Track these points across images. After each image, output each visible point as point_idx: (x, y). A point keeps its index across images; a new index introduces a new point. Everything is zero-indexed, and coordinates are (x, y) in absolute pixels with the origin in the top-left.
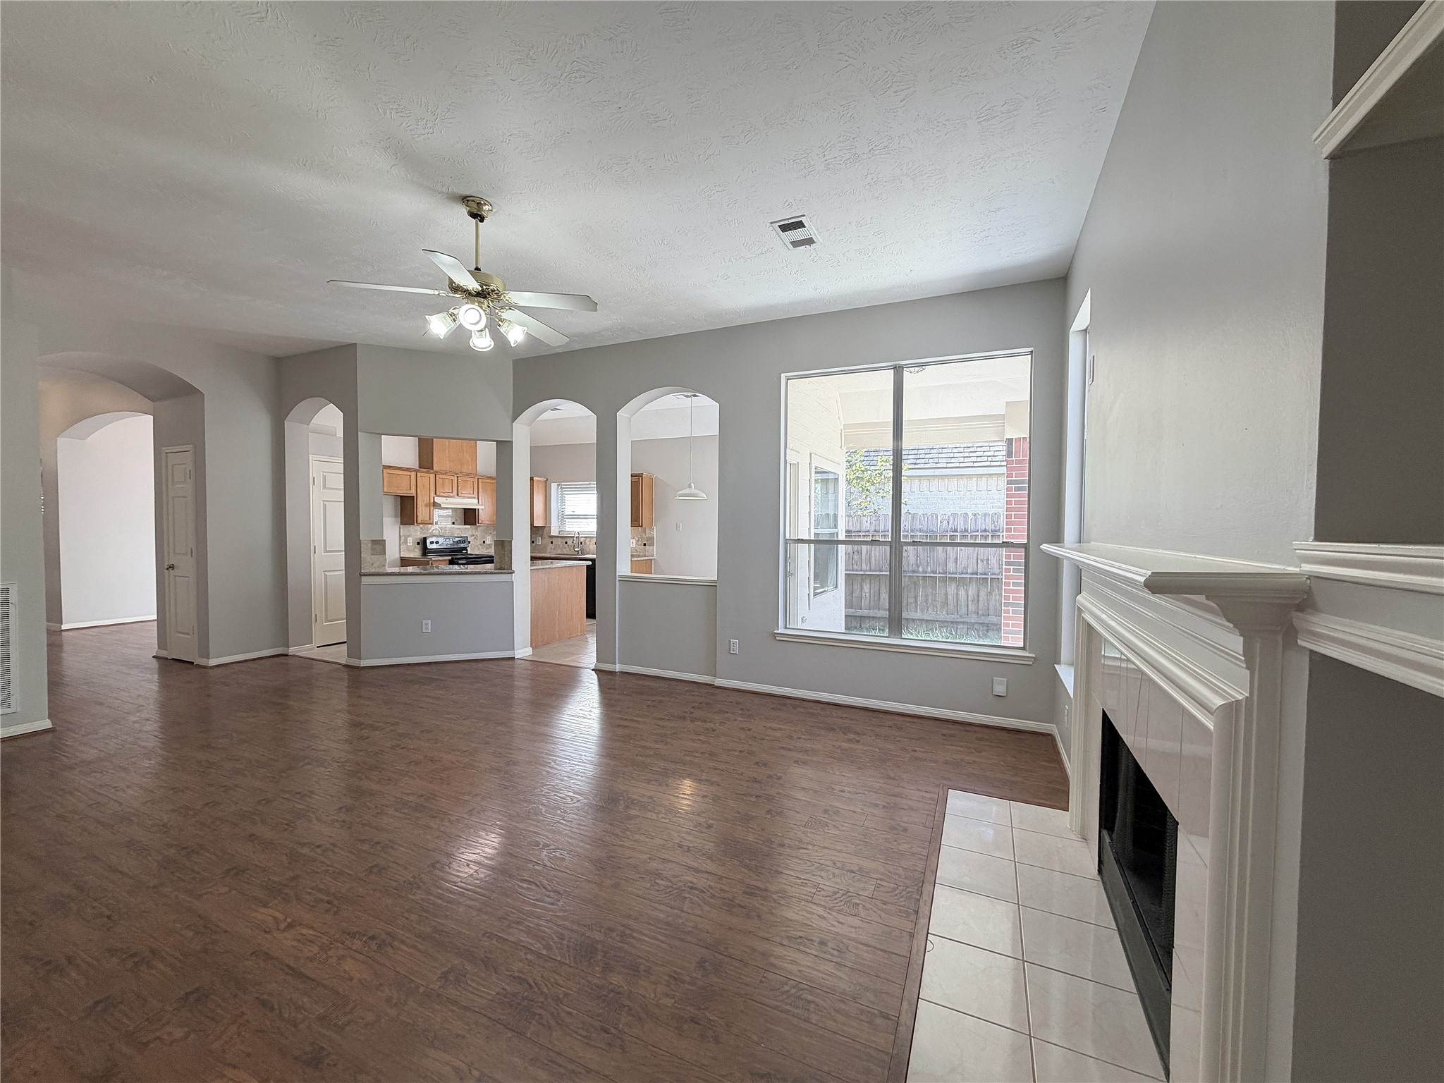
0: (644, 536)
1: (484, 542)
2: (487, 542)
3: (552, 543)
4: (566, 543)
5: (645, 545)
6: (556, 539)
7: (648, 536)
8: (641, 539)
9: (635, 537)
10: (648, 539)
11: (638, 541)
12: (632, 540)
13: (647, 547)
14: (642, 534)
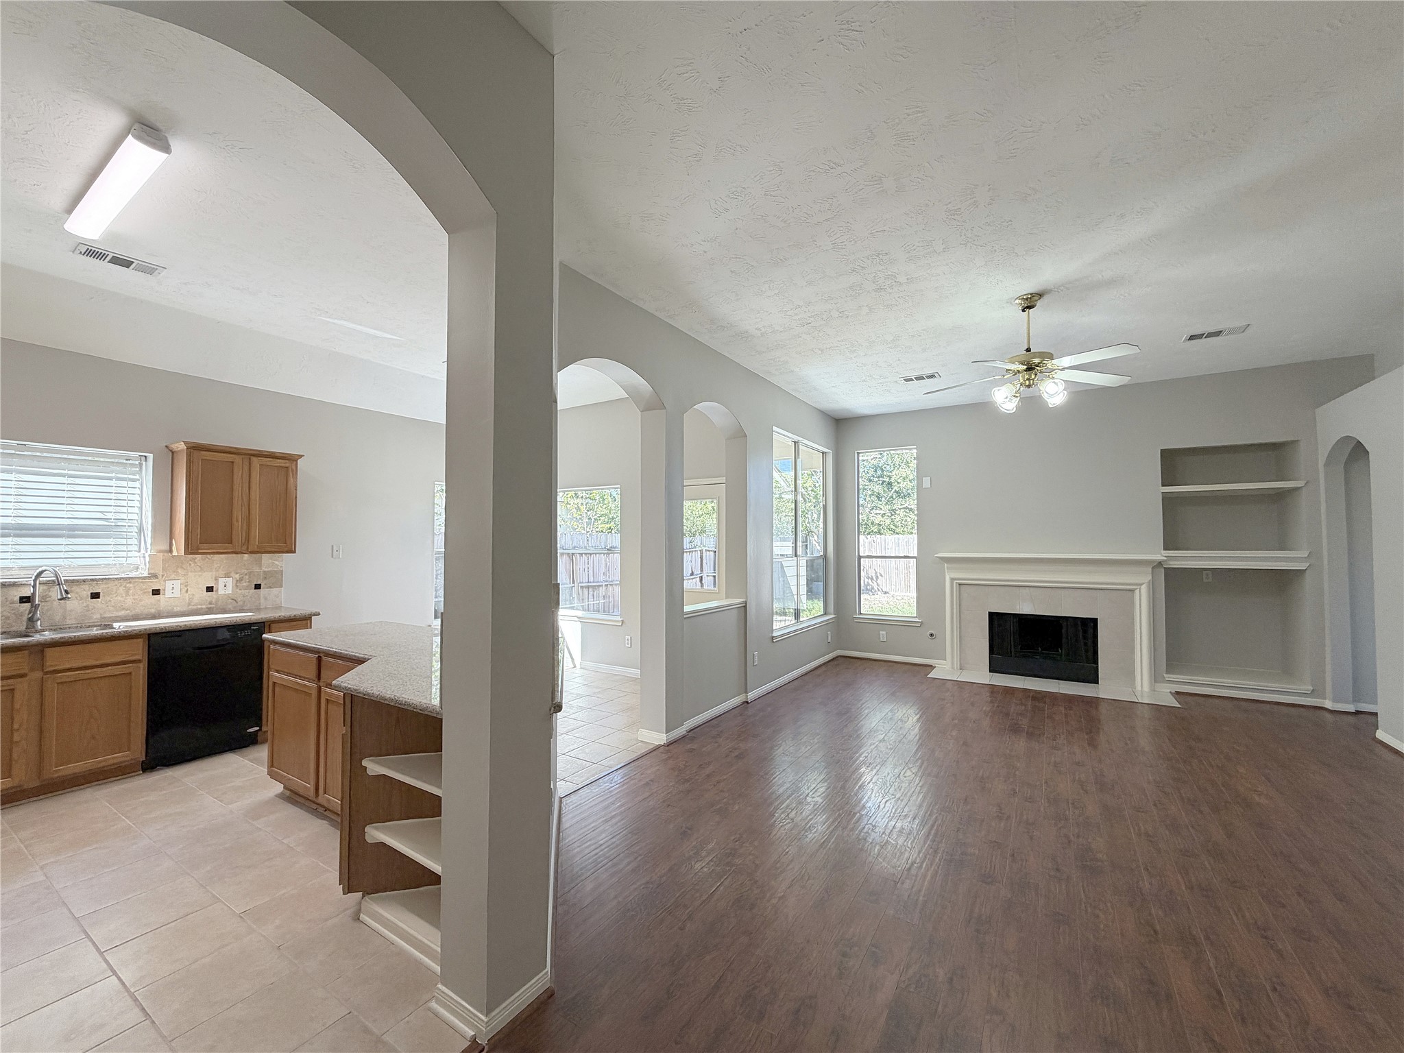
0: (256, 569)
5: (258, 587)
7: (266, 570)
8: (247, 577)
9: (233, 574)
10: (267, 575)
11: (241, 580)
12: (222, 581)
13: (262, 591)
14: (253, 567)
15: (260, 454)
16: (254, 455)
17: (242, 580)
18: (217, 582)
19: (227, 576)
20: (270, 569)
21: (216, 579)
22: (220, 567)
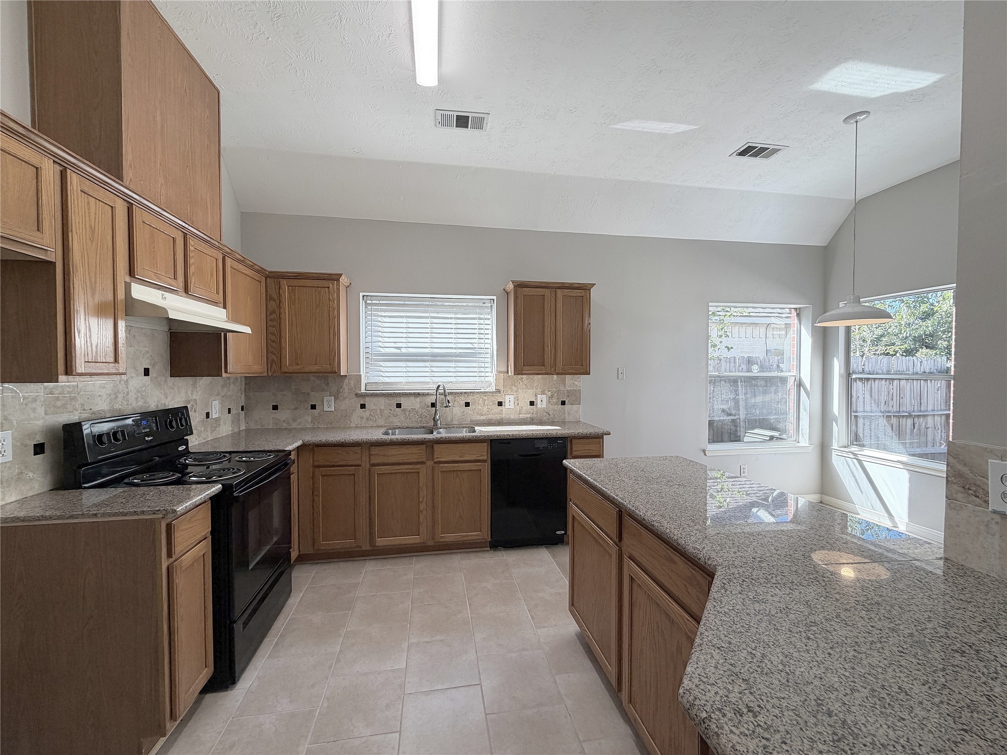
0: (562, 388)
1: (208, 415)
2: (214, 415)
3: (363, 406)
4: (399, 406)
5: (563, 403)
6: (375, 400)
7: (569, 389)
8: (556, 395)
9: (546, 392)
10: (570, 393)
11: (551, 397)
12: (539, 397)
13: (567, 407)
14: (560, 387)
15: (563, 286)
16: (559, 288)
18: (536, 399)
19: (543, 393)
20: (571, 388)
21: (536, 396)
22: (538, 385)
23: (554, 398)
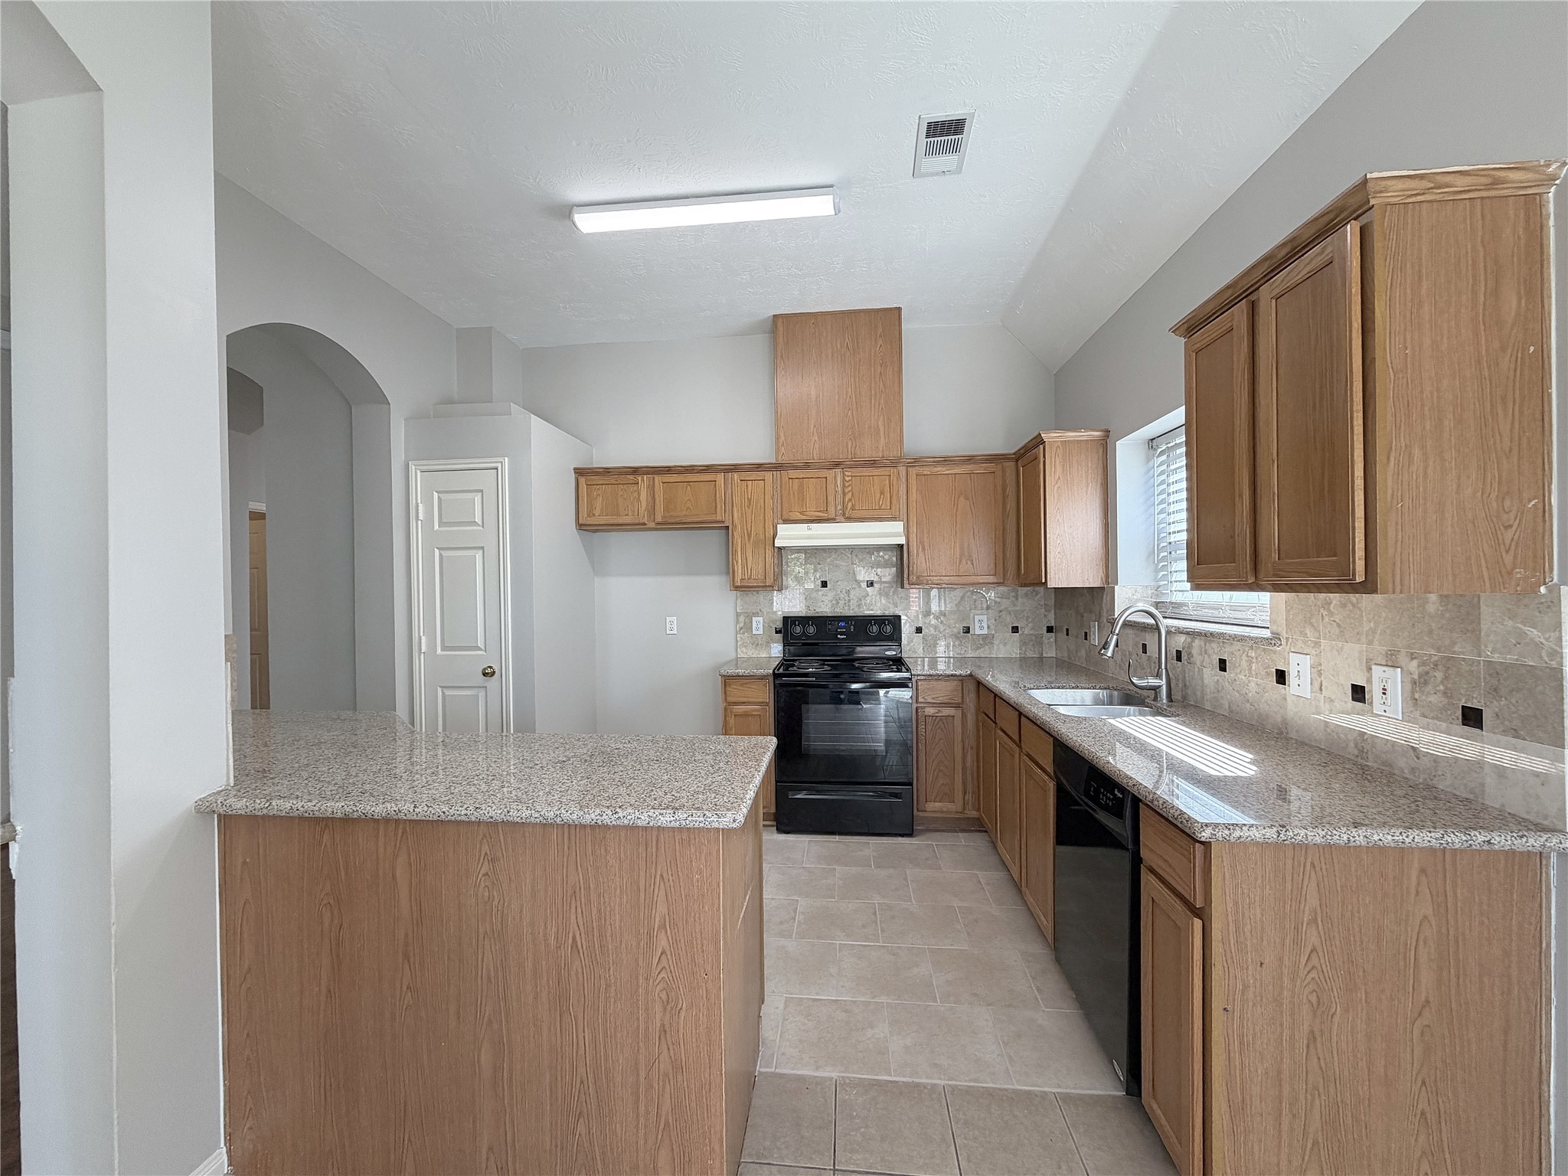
0: (1464, 650)
1: (967, 630)
2: (977, 630)
5: (1473, 719)
6: (1125, 633)
7: (1496, 658)
8: (1439, 675)
9: (1403, 658)
10: (1498, 677)
11: (1423, 679)
12: (1377, 671)
13: (1486, 736)
14: (1454, 643)
17: (1426, 683)
18: (1369, 681)
19: (1391, 661)
20: (1510, 658)
21: (1369, 669)
22: (1374, 631)
23: (1429, 688)
